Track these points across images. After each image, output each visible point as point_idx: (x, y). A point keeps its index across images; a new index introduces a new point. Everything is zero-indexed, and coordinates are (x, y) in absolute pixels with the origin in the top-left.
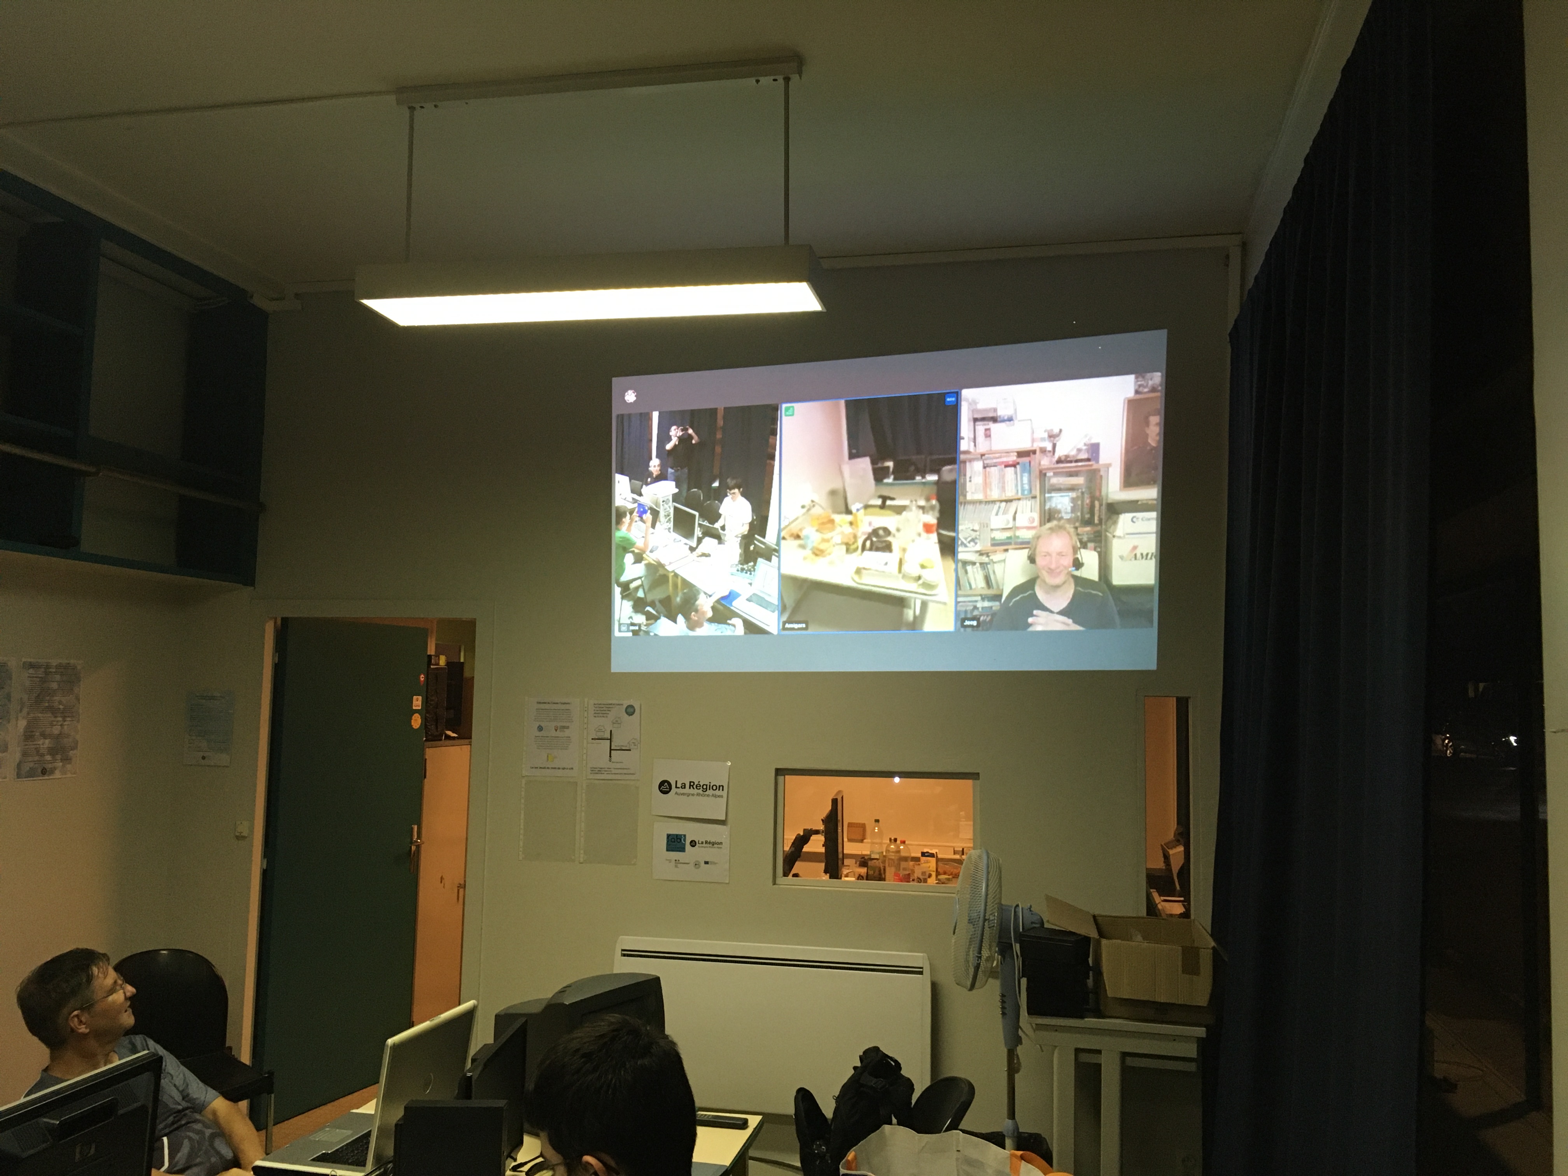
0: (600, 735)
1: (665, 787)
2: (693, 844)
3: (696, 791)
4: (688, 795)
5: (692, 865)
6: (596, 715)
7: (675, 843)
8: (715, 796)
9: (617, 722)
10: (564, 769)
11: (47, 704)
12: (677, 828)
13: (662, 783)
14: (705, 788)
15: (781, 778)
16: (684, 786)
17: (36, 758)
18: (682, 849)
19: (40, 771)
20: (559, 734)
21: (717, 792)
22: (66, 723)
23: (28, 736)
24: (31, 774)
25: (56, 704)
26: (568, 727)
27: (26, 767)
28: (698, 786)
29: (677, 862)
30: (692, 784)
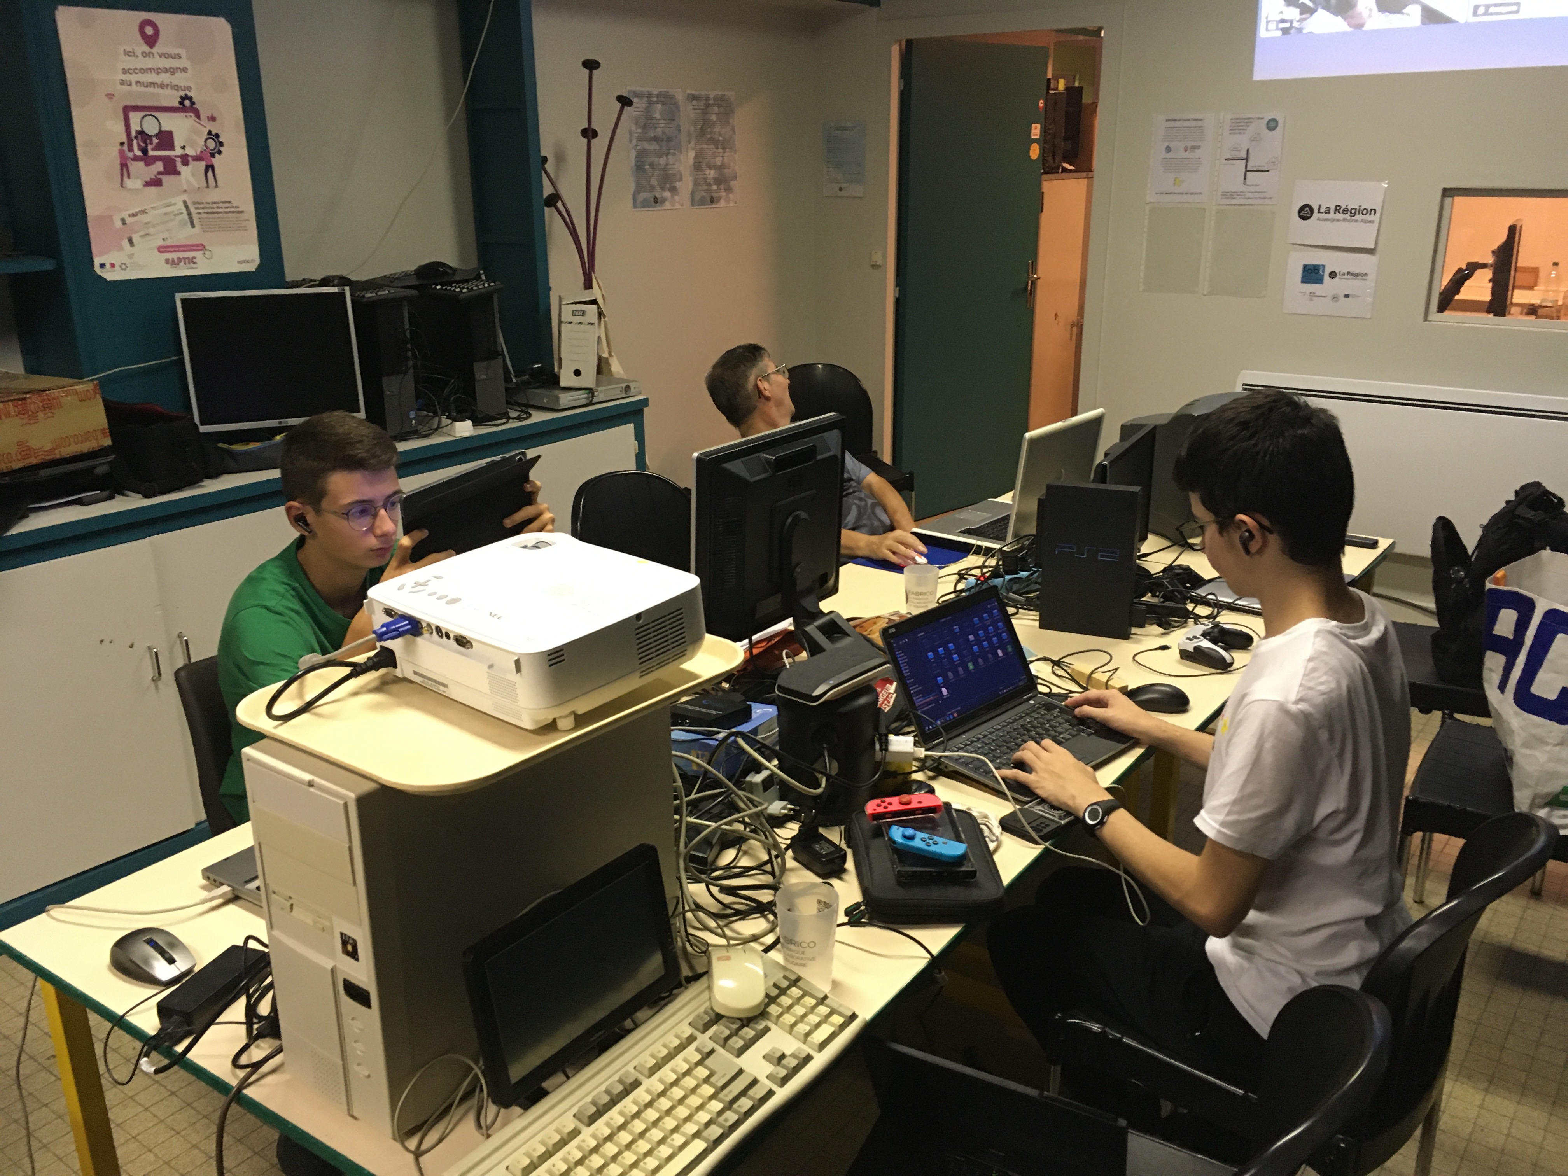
0: (1235, 154)
1: (1306, 212)
2: (1333, 275)
3: (1342, 216)
4: (1333, 220)
5: (1329, 298)
6: (1233, 131)
7: (1312, 274)
8: (1364, 221)
9: (1256, 139)
10: (1192, 194)
11: (709, 136)
12: (1315, 258)
13: (1302, 209)
14: (1353, 212)
15: (1448, 200)
16: (1328, 211)
17: (705, 187)
18: (1320, 281)
19: (709, 199)
20: (1188, 155)
21: (1368, 217)
22: (726, 154)
23: (697, 167)
24: (702, 202)
25: (716, 136)
26: (1198, 147)
27: (698, 197)
28: (1345, 211)
29: (1312, 294)
30: (1338, 209)
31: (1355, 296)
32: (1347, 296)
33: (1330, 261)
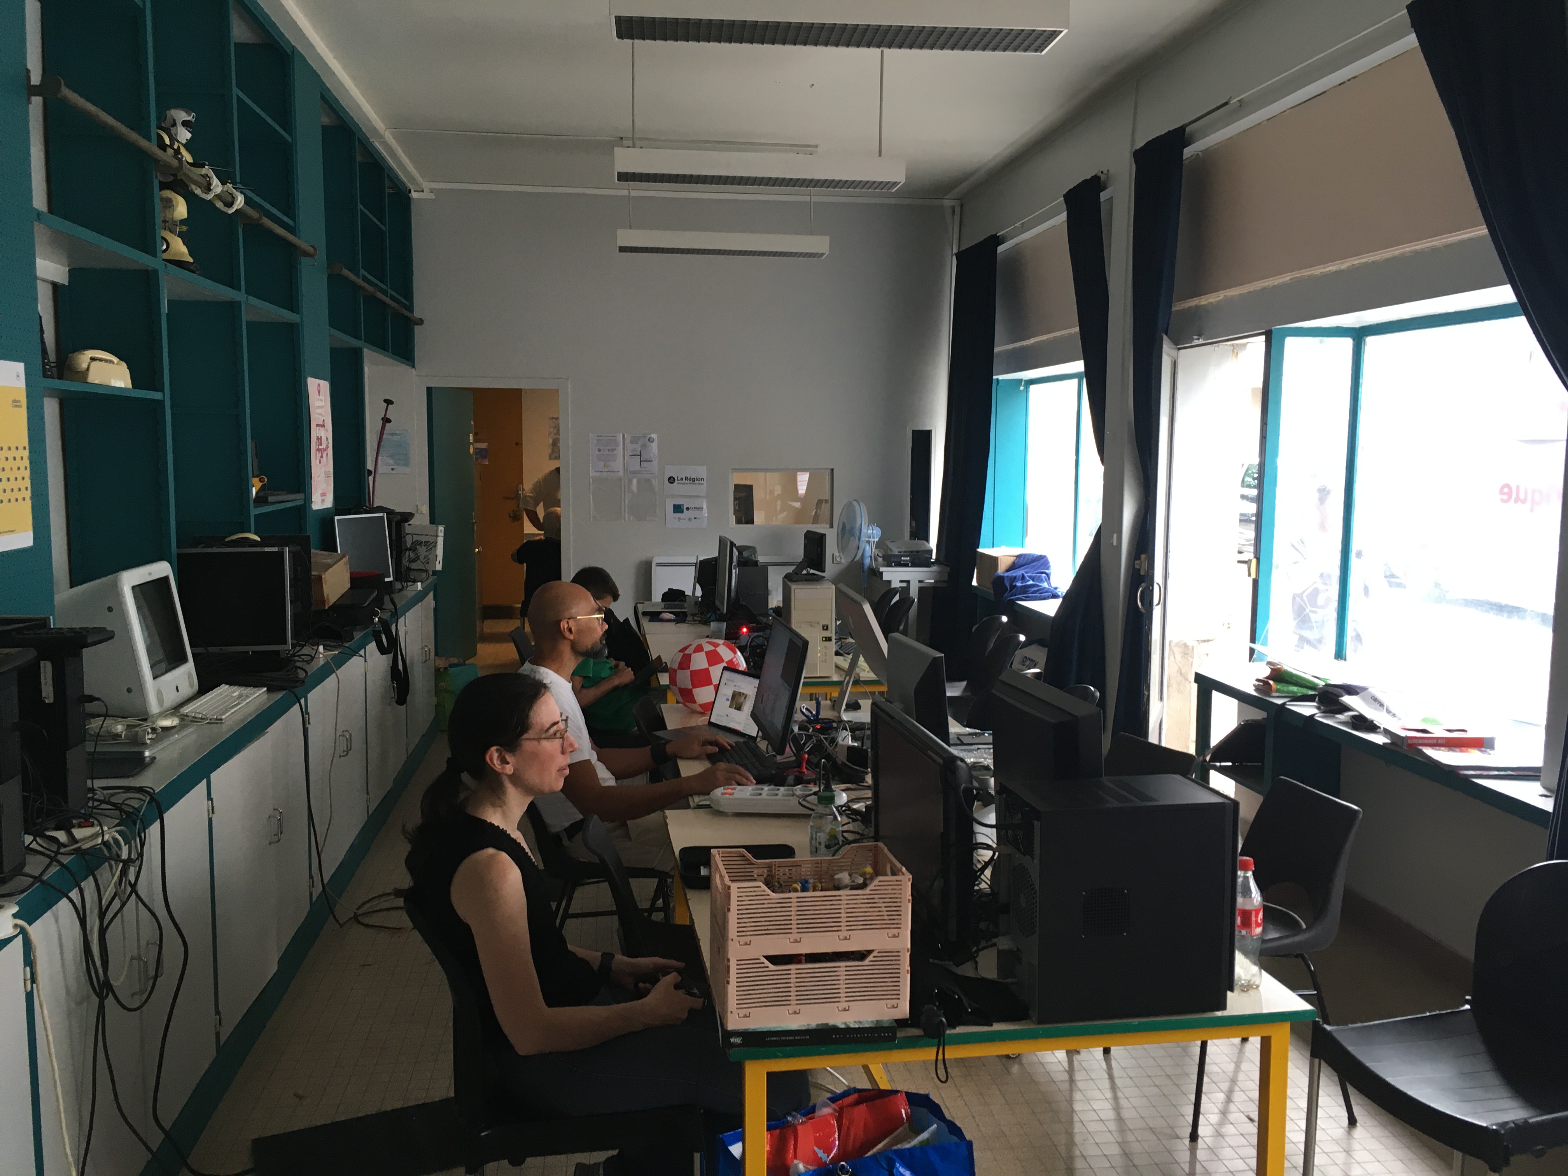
0: (635, 453)
1: (671, 480)
2: (688, 509)
3: (688, 482)
4: (685, 484)
5: (687, 520)
6: (633, 442)
7: (678, 509)
8: (699, 484)
9: (644, 446)
10: (613, 472)
12: (678, 502)
13: (670, 478)
14: (694, 480)
16: (682, 479)
18: (682, 512)
20: (610, 453)
21: (700, 482)
26: (615, 449)
28: (690, 479)
29: (679, 519)
30: (686, 478)
31: (699, 518)
32: (695, 518)
33: (685, 503)
